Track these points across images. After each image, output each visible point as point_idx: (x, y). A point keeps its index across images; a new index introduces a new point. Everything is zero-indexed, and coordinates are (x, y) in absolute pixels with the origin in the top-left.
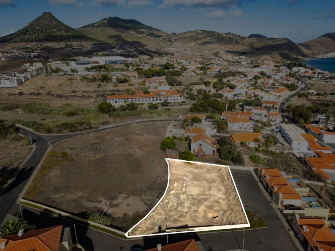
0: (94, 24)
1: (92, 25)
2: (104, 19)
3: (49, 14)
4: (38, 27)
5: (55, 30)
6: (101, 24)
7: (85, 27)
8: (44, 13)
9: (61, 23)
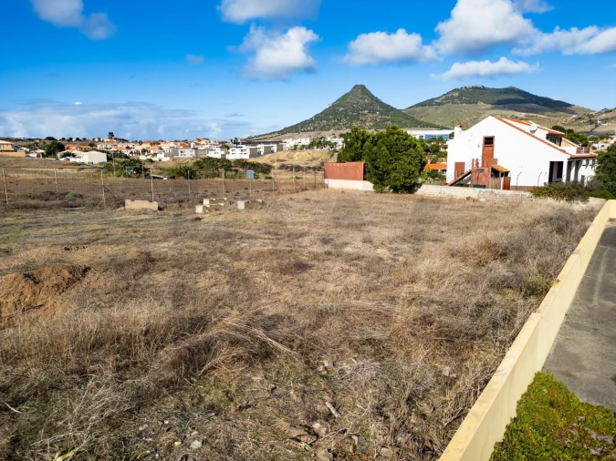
0: (433, 100)
1: (430, 103)
2: (454, 91)
3: (363, 88)
4: (342, 109)
5: (366, 112)
6: (446, 99)
7: (417, 105)
8: (356, 87)
9: (377, 101)
